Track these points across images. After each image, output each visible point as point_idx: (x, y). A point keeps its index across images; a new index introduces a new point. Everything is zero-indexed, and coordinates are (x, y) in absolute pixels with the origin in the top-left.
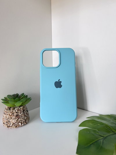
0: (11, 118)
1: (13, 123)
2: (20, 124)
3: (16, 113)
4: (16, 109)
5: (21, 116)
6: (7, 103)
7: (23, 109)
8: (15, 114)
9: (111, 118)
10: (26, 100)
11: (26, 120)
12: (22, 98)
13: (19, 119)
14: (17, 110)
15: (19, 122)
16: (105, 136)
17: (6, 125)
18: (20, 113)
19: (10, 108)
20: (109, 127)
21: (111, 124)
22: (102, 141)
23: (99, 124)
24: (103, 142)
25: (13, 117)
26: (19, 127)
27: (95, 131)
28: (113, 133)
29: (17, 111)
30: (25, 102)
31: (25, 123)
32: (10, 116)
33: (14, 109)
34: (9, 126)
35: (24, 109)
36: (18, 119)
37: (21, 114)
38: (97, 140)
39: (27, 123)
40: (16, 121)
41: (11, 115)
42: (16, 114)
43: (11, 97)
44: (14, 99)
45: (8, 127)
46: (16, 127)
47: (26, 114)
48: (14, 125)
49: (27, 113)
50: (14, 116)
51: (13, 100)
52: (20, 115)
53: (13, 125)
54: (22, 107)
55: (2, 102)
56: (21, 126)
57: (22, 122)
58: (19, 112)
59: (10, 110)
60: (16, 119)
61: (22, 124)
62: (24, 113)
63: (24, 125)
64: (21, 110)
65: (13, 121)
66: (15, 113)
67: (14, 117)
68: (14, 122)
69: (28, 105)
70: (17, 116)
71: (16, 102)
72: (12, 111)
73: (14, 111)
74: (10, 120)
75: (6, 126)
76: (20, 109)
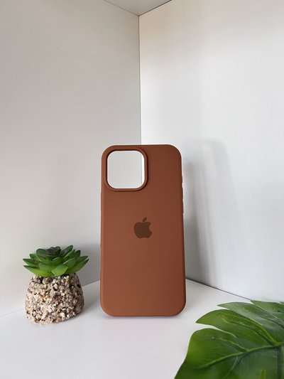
0: (44, 301)
1: (48, 314)
2: (62, 314)
3: (55, 290)
4: (54, 282)
5: (66, 298)
6: (35, 268)
7: (69, 281)
8: (53, 293)
9: (279, 311)
10: (77, 263)
11: (75, 307)
12: (68, 258)
13: (61, 304)
14: (57, 284)
15: (61, 310)
16: (248, 350)
17: (32, 317)
18: (64, 291)
19: (42, 278)
20: (262, 330)
21: (272, 325)
22: (237, 359)
23: (241, 323)
24: (238, 364)
25: (48, 299)
26: (60, 321)
27: (228, 337)
28: (270, 346)
29: (56, 286)
30: (75, 265)
31: (74, 314)
32: (42, 296)
33: (50, 281)
34: (40, 319)
35: (72, 281)
36: (59, 303)
37: (66, 292)
38: (227, 356)
39: (77, 314)
40: (53, 309)
41: (43, 294)
42: (55, 292)
43: (44, 256)
44: (51, 259)
45: (36, 320)
46: (54, 321)
47: (76, 294)
48: (49, 316)
49: (77, 292)
50: (49, 297)
51: (47, 261)
52: (63, 294)
53: (47, 316)
54: (68, 277)
55: (25, 266)
56: (65, 320)
57: (68, 312)
58: (61, 288)
59: (41, 283)
60: (55, 305)
61: (68, 316)
62: (71, 291)
63: (71, 318)
64: (66, 283)
65: (48, 308)
66: (52, 290)
67: (51, 300)
68: (50, 311)
69: (80, 273)
70: (56, 296)
71: (56, 265)
72: (45, 286)
73: (50, 287)
74: (42, 306)
75: (34, 319)
76: (62, 281)
